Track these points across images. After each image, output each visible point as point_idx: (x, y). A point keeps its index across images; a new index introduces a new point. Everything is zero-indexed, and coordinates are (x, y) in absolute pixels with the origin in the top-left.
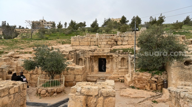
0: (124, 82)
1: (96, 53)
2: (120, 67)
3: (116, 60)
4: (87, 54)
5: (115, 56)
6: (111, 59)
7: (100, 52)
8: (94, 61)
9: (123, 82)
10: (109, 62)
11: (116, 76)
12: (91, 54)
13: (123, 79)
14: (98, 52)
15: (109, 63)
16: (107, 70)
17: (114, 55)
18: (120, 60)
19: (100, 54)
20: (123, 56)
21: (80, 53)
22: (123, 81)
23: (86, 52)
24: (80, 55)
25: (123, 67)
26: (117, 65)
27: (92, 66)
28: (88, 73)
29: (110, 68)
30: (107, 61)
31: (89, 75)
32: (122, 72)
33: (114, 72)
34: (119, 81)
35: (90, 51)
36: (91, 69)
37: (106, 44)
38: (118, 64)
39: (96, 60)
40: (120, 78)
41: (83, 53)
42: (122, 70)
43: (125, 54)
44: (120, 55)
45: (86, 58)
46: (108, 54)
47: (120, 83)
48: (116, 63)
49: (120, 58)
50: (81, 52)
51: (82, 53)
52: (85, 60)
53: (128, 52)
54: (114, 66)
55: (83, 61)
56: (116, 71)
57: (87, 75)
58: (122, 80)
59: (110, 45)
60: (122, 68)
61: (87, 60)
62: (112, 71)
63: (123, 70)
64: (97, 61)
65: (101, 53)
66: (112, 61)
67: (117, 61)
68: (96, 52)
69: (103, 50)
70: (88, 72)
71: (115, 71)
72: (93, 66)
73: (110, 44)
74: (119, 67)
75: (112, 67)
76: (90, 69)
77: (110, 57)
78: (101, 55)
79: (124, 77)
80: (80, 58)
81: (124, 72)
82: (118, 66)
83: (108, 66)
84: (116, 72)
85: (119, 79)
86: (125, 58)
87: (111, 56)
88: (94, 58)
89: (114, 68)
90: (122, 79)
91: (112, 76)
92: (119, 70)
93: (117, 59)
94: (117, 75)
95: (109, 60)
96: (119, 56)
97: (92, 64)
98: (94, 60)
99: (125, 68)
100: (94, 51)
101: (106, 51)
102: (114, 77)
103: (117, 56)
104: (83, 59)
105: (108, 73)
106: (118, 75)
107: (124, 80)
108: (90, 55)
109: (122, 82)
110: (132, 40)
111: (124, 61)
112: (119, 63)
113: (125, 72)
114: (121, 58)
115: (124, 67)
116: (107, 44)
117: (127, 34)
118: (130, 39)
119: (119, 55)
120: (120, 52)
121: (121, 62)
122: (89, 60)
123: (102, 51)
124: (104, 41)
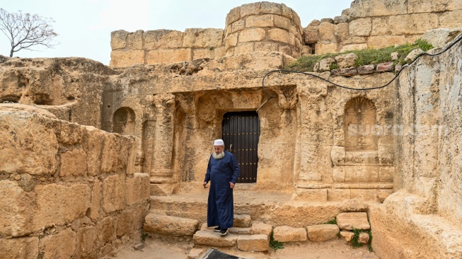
0: (369, 243)
1: (205, 79)
2: (336, 152)
3: (318, 112)
4: (159, 86)
5: (312, 90)
6: (289, 110)
7: (229, 74)
8: (195, 123)
9: (361, 245)
10: (274, 126)
11: (316, 204)
12: (179, 84)
13: (366, 226)
14: (213, 75)
15: (274, 135)
16: (261, 172)
17: (303, 83)
18: (341, 112)
19: (226, 80)
20: (357, 83)
21: (123, 81)
22: (365, 235)
23: (155, 77)
24: (126, 92)
25: (356, 154)
26: (318, 139)
27: (187, 149)
28: (160, 187)
29: (279, 163)
30: (264, 122)
31: (161, 198)
32: (353, 181)
33: (301, 184)
34: (339, 236)
35: (175, 68)
36: (183, 168)
37: (259, 38)
38: (325, 133)
39: (207, 117)
40: (343, 220)
41: (141, 81)
42: (349, 171)
43: (373, 73)
44: (339, 81)
45: (153, 105)
46: (272, 82)
47: (348, 249)
48: (318, 128)
49: (341, 98)
50: (132, 77)
51: (132, 83)
52: (146, 116)
53: (389, 60)
54: (306, 148)
55: (139, 119)
56: (315, 175)
57: (154, 197)
58: (357, 232)
59: (281, 48)
60: (353, 160)
61: (160, 119)
62: (289, 178)
63: (362, 171)
64: (212, 128)
65: (230, 79)
66: (289, 120)
67: (324, 116)
68: (204, 73)
69: (244, 62)
70: (160, 180)
71: (309, 176)
72: (193, 152)
73: (283, 44)
74: (334, 155)
75: (290, 158)
76: (171, 165)
77: (283, 101)
78: (230, 86)
79: (365, 210)
80: (124, 104)
81: (362, 181)
82: (325, 147)
83: (268, 149)
84: (316, 185)
85: (334, 222)
86: (369, 96)
87: (288, 90)
88: (194, 106)
89: (304, 161)
90: (359, 222)
91: (289, 204)
92: (336, 171)
93: (322, 106)
94: (319, 198)
95: (272, 116)
96: (330, 89)
97: (188, 138)
98: (199, 120)
99: (370, 160)
100: (196, 70)
101: (259, 66)
102: (301, 209)
103: (322, 86)
104: (139, 109)
105: (271, 187)
106: (328, 199)
107: (368, 231)
108: (175, 89)
109: (355, 243)
110: (389, 33)
111: (360, 116)
112: (332, 130)
113: (370, 181)
114: (348, 97)
115: (366, 154)
116: (266, 39)
117: (366, 7)
118: (379, 30)
119: (336, 80)
120: (343, 64)
121: (344, 122)
122: (171, 115)
123: (236, 66)
124: (253, 24)
